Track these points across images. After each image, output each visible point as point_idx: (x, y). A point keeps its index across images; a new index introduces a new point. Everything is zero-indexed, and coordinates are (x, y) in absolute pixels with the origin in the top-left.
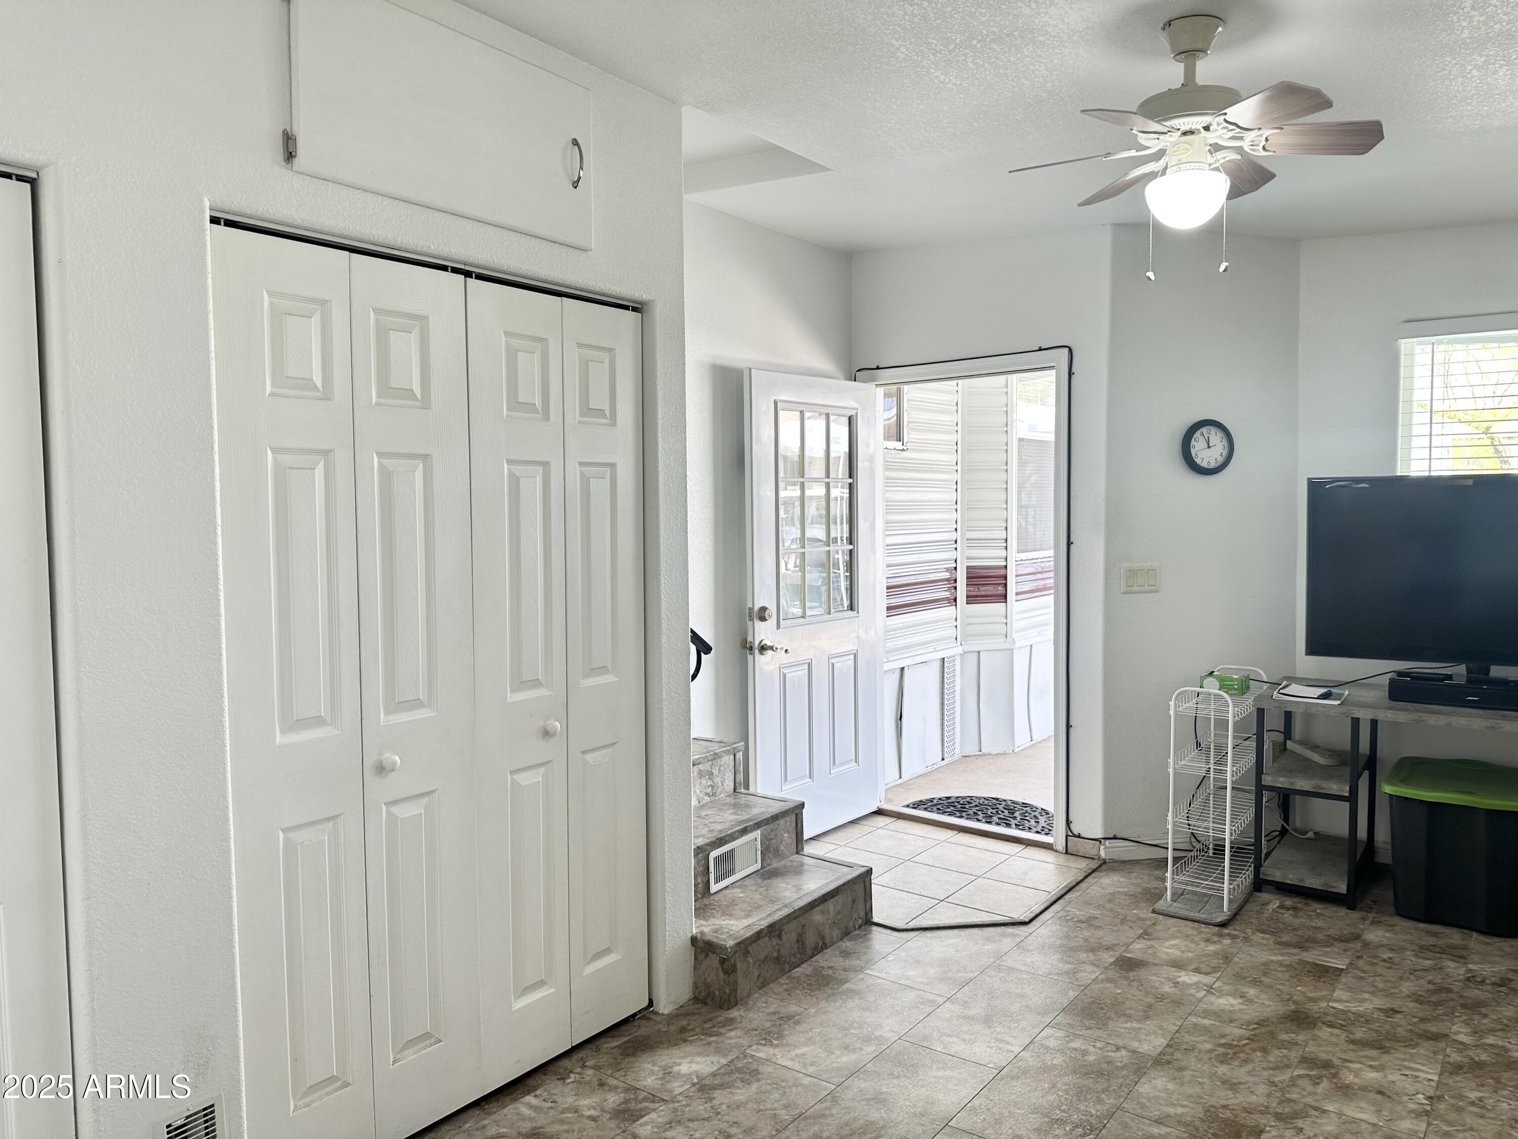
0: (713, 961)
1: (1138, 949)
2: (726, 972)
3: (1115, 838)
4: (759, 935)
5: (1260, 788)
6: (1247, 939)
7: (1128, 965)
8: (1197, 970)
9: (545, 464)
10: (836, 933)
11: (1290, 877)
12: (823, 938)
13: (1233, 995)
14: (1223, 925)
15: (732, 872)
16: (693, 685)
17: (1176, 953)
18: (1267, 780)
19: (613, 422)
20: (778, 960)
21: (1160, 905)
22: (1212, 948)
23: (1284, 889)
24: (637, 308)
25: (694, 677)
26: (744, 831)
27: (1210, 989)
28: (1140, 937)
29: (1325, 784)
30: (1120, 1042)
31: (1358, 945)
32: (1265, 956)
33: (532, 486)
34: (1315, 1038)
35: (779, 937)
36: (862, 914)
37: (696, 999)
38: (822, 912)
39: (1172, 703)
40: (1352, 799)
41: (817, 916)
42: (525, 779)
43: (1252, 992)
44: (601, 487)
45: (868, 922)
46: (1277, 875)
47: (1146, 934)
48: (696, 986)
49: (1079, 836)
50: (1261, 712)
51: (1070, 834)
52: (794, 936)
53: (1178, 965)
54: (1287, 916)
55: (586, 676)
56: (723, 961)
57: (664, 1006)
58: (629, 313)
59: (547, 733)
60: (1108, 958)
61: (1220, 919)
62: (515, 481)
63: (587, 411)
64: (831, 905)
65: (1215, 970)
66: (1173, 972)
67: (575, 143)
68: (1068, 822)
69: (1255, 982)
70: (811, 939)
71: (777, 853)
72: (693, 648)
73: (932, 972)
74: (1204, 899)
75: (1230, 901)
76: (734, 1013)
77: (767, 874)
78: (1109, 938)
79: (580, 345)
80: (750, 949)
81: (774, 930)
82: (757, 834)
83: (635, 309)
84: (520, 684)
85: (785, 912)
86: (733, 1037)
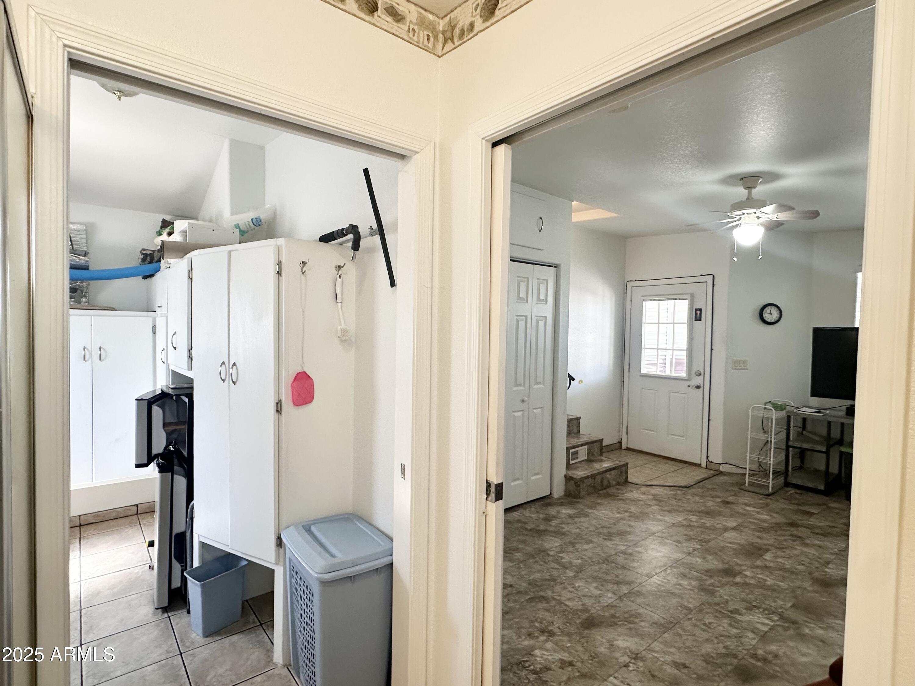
0: (572, 482)
1: (731, 499)
2: (576, 486)
3: (726, 463)
4: (588, 477)
5: (788, 447)
6: (777, 501)
7: (726, 503)
8: (754, 507)
9: (526, 317)
10: (614, 482)
11: (800, 482)
12: (609, 483)
13: (767, 515)
14: (768, 495)
15: (577, 458)
16: (568, 391)
17: (746, 501)
18: (790, 443)
19: (546, 303)
20: (594, 487)
21: (743, 487)
22: (762, 501)
23: (796, 486)
24: (556, 266)
25: (568, 388)
26: (582, 445)
27: (758, 512)
28: (733, 495)
29: (815, 446)
30: (719, 522)
31: (824, 507)
32: (783, 506)
33: (522, 324)
34: (798, 530)
35: (595, 479)
36: (624, 478)
37: (565, 495)
38: (610, 474)
39: (750, 411)
40: (827, 453)
41: (608, 475)
42: (516, 414)
43: (775, 515)
44: (541, 324)
45: (626, 482)
46: (794, 481)
47: (735, 495)
48: (565, 491)
49: (711, 462)
50: (789, 417)
51: (708, 461)
52: (599, 481)
53: (746, 505)
54: (797, 496)
55: (535, 385)
56: (575, 483)
57: (556, 495)
58: (553, 268)
59: (523, 401)
60: (719, 500)
61: (767, 493)
62: (518, 321)
63: (539, 299)
64: (613, 472)
65: (761, 508)
66: (743, 507)
67: (541, 218)
68: (707, 457)
69: (777, 513)
70: (605, 483)
71: (593, 455)
72: (568, 379)
73: (650, 497)
74: (762, 486)
75: (772, 488)
76: (580, 500)
77: (589, 460)
78: (719, 494)
79: (538, 279)
80: (585, 481)
81: (593, 476)
82: (586, 447)
83: (555, 267)
84: (517, 385)
85: (596, 472)
86: (580, 506)
